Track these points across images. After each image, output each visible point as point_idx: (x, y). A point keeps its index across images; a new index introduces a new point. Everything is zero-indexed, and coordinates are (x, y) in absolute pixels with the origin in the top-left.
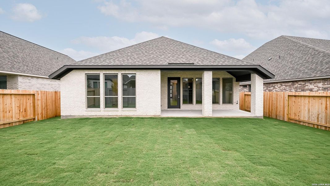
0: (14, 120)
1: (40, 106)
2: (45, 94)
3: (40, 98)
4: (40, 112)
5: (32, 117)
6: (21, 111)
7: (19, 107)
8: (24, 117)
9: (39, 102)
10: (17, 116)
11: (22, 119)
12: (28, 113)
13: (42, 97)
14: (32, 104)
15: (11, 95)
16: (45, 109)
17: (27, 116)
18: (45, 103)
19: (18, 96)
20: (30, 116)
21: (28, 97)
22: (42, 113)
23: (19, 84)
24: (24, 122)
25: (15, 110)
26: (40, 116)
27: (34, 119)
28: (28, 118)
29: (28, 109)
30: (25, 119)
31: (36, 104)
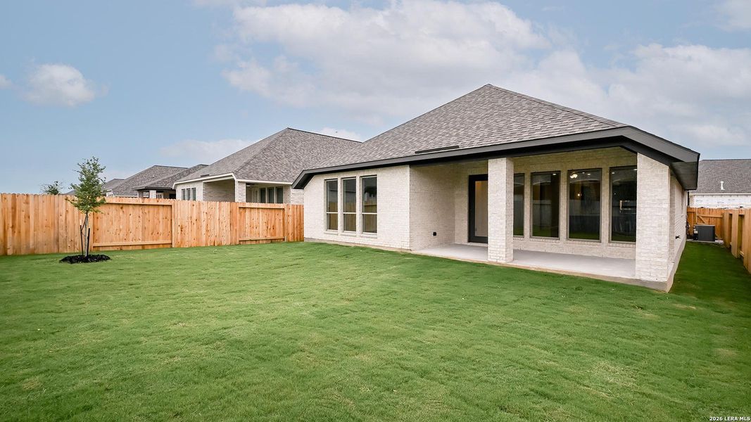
0: (261, 237)
1: (291, 223)
2: (298, 210)
3: (290, 213)
4: (290, 231)
5: (281, 236)
6: (269, 227)
7: (267, 223)
8: (271, 235)
9: (290, 219)
10: (265, 233)
11: (269, 237)
12: (277, 232)
13: (293, 212)
14: (282, 221)
15: (258, 208)
16: (298, 228)
17: (275, 234)
18: (297, 221)
19: (266, 211)
20: (279, 235)
21: (277, 212)
22: (293, 233)
23: (292, 196)
24: (272, 241)
25: (262, 227)
26: (291, 236)
27: (284, 239)
28: (277, 237)
29: (277, 226)
30: (273, 238)
31: (286, 221)
